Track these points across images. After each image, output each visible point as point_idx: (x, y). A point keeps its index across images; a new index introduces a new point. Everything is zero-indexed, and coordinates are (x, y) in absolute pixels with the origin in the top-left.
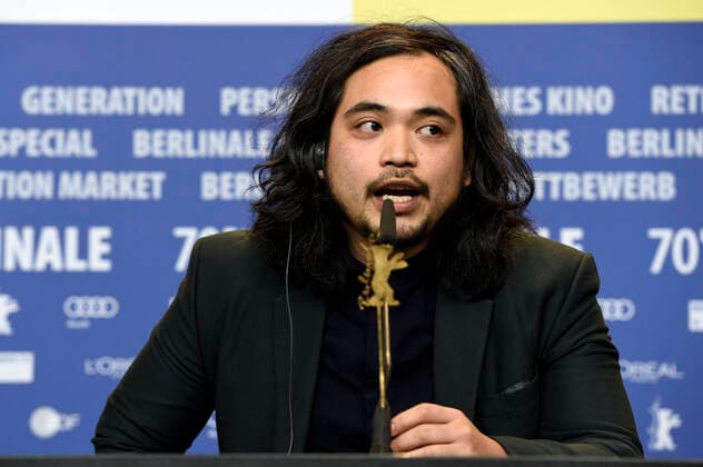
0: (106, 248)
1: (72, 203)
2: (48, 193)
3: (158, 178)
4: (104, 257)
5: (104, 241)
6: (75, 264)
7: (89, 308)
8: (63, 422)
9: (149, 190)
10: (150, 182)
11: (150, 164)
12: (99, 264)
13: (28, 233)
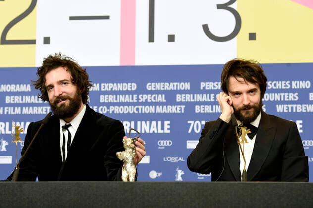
0: (169, 127)
1: (160, 114)
2: (153, 112)
3: (183, 107)
4: (168, 129)
5: (168, 125)
6: (160, 131)
7: (164, 143)
8: (158, 175)
9: (181, 110)
10: (181, 108)
11: (181, 103)
12: (167, 131)
13: (148, 123)
